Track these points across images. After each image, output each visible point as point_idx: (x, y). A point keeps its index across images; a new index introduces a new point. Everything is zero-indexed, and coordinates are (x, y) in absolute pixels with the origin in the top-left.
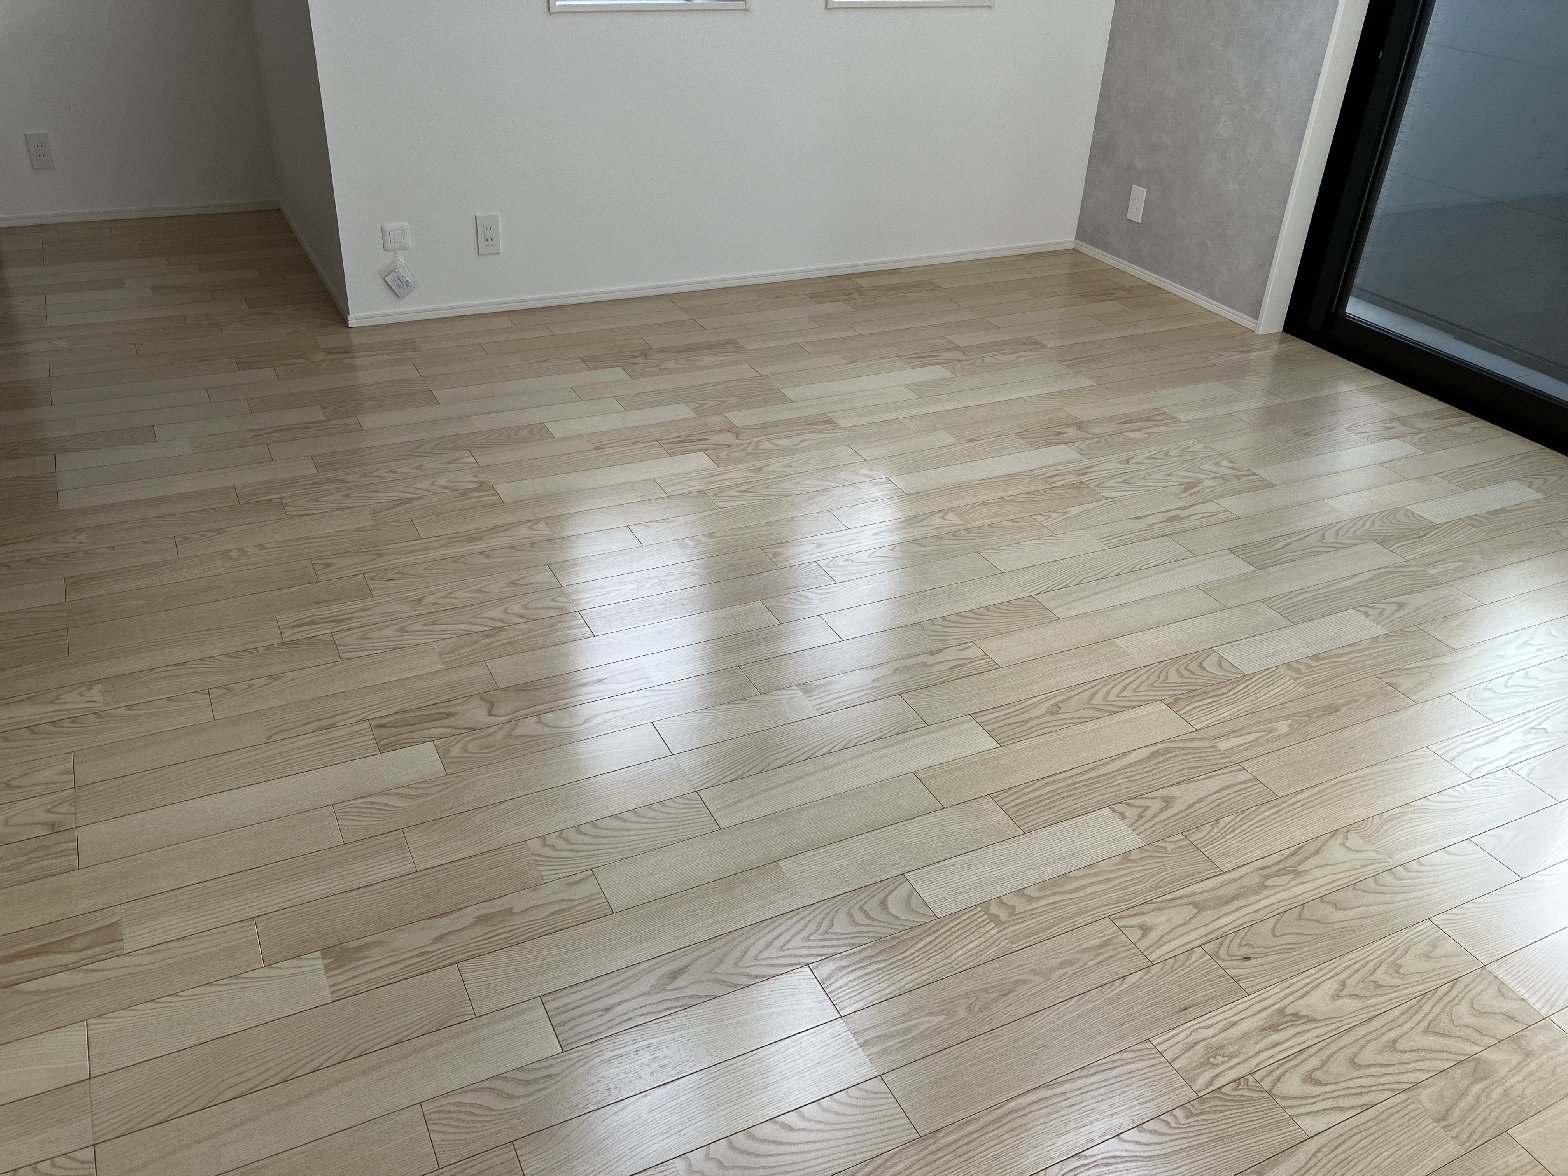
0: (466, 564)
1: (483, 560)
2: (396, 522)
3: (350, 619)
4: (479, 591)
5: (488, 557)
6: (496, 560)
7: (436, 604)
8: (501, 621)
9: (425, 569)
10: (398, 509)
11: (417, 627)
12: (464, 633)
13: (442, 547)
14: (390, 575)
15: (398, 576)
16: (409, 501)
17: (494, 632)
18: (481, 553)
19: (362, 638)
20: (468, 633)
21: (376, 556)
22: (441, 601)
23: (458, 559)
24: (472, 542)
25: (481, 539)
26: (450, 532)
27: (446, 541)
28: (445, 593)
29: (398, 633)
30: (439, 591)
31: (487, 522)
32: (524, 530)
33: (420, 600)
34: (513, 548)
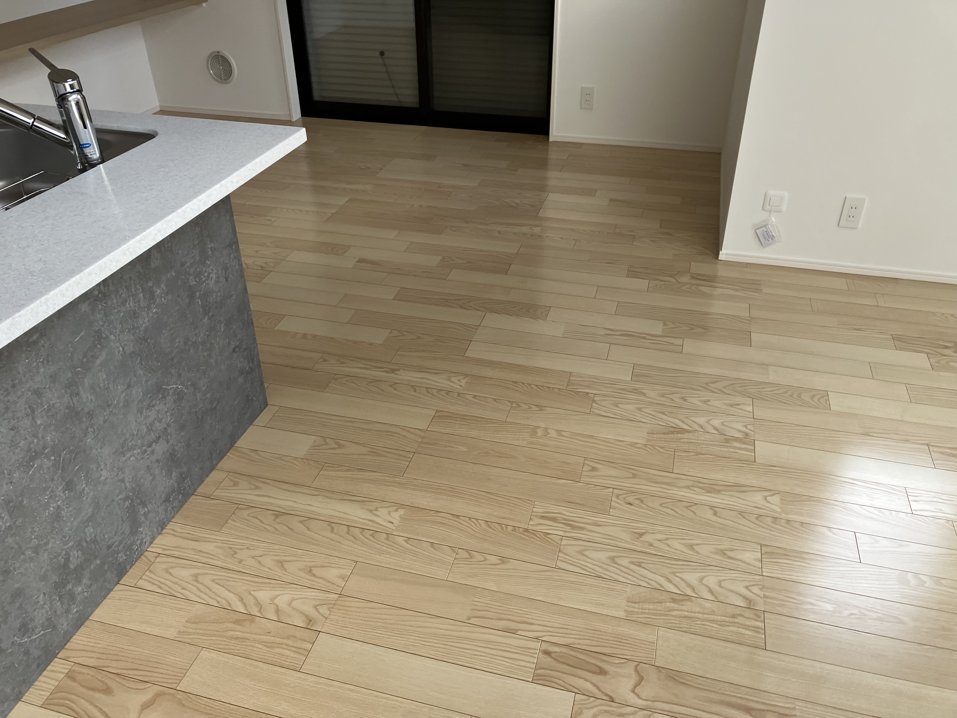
0: (695, 513)
1: (709, 515)
2: (662, 448)
3: (582, 529)
4: (691, 547)
5: (715, 514)
6: (720, 520)
7: (651, 545)
8: (693, 589)
9: (661, 505)
10: (670, 436)
11: (625, 562)
12: (658, 587)
13: (685, 487)
14: (631, 499)
15: (638, 502)
16: (682, 431)
17: (682, 598)
18: (712, 507)
19: (581, 552)
20: (661, 590)
21: (631, 475)
22: (656, 544)
23: (692, 505)
24: (709, 492)
25: (719, 492)
26: (698, 475)
27: (690, 483)
28: (663, 537)
29: (608, 562)
30: (660, 532)
31: (731, 477)
32: (758, 498)
33: (641, 535)
34: (741, 513)
